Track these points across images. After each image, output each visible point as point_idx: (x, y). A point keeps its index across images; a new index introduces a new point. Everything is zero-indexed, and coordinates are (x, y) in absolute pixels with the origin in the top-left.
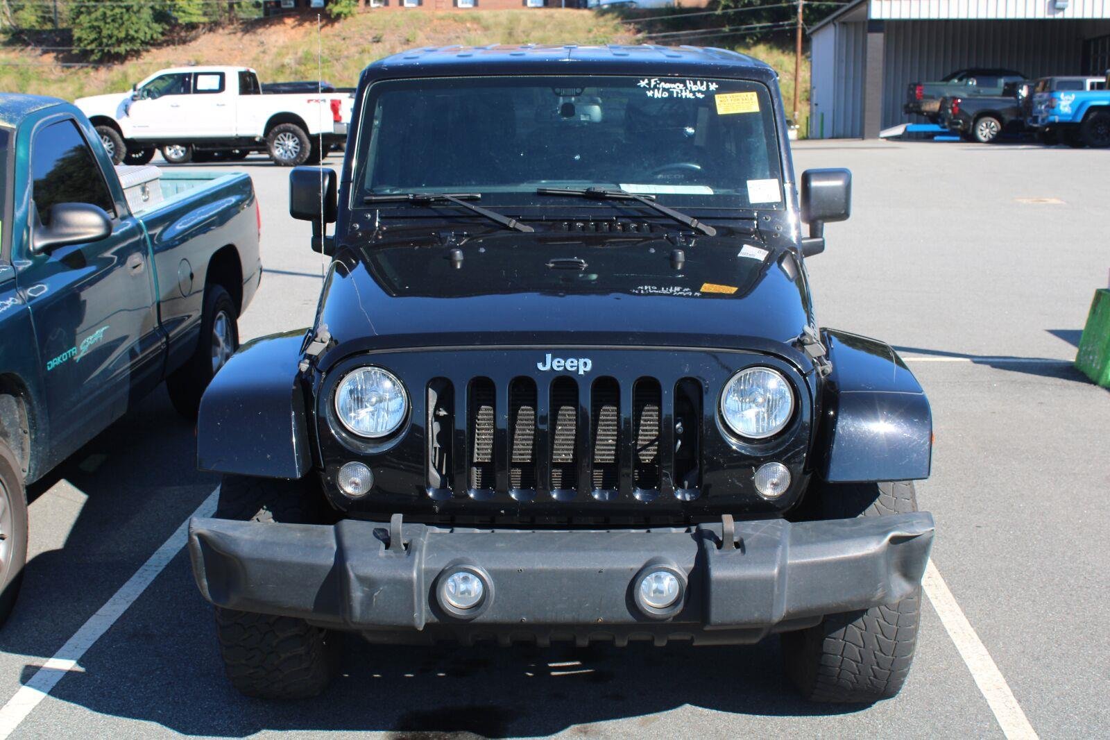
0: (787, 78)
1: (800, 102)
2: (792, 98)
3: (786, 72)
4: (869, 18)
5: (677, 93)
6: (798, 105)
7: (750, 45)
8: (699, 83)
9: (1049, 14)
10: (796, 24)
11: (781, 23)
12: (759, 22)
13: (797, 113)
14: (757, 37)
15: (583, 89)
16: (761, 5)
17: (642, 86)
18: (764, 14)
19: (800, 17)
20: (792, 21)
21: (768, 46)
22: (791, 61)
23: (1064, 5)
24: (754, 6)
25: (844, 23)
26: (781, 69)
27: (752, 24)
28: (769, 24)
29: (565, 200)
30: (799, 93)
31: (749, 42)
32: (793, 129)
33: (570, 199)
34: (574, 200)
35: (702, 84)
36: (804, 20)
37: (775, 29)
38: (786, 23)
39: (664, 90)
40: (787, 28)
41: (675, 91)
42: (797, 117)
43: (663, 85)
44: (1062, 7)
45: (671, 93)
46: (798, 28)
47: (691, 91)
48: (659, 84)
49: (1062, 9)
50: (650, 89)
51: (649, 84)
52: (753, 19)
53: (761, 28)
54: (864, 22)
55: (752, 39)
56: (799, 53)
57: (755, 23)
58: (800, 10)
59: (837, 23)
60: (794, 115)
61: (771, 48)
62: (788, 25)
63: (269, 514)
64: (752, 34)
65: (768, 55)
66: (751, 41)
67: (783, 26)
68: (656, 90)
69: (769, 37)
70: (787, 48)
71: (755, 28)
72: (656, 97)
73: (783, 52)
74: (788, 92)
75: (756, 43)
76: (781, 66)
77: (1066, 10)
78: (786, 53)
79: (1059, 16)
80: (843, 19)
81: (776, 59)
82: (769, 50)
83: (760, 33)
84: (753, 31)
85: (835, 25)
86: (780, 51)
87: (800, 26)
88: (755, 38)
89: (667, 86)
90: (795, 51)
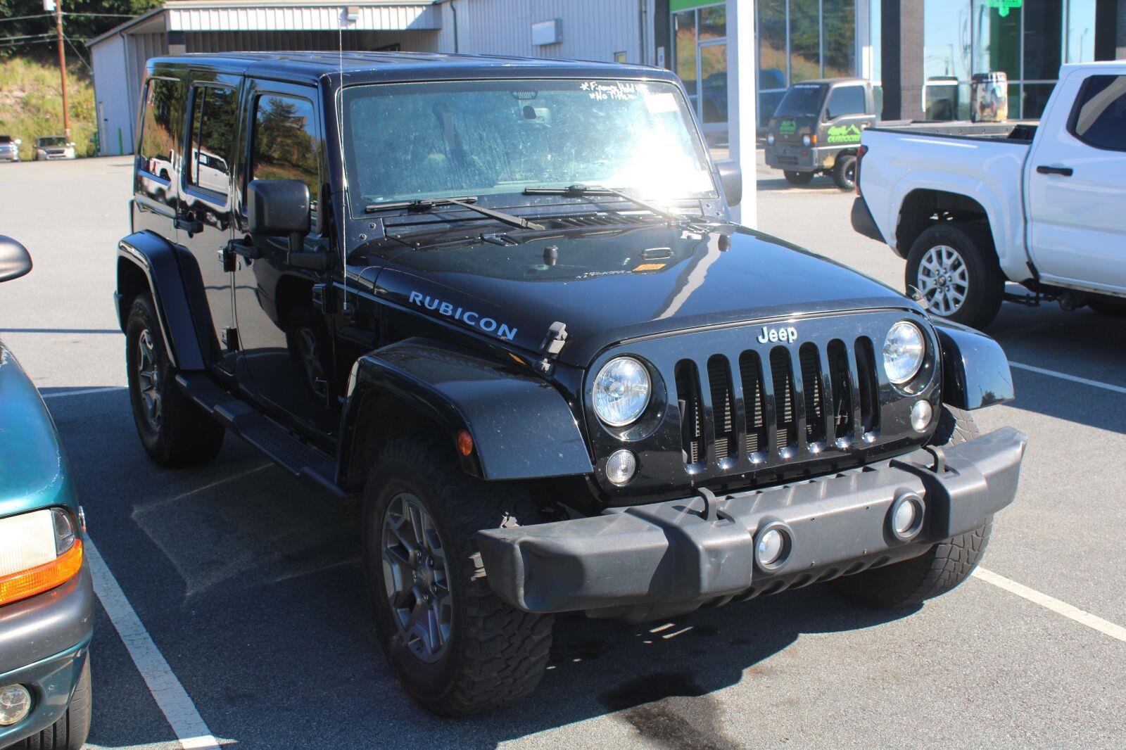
0: (51, 93)
1: (70, 120)
2: (61, 114)
3: (49, 87)
4: (168, 29)
5: (614, 95)
6: (69, 123)
7: (5, 59)
8: (627, 85)
9: (342, 25)
10: (56, 37)
11: (41, 35)
12: (13, 35)
13: (68, 130)
14: (12, 50)
15: (536, 92)
16: (12, 16)
17: (584, 89)
18: (18, 26)
19: (61, 29)
20: (51, 33)
21: (25, 60)
22: (53, 76)
23: (355, 17)
24: (6, 17)
25: (132, 35)
26: (43, 84)
27: (5, 36)
28: (28, 37)
29: (550, 198)
30: (68, 109)
31: (4, 56)
32: (68, 147)
33: (553, 197)
34: (557, 198)
35: (630, 87)
36: (64, 32)
37: (34, 42)
38: (45, 35)
39: (603, 92)
40: (48, 40)
41: (611, 93)
42: (69, 134)
43: (600, 88)
44: (353, 18)
45: (609, 96)
46: (60, 40)
47: (624, 93)
48: (597, 87)
49: (354, 21)
50: (591, 91)
51: (589, 87)
52: (5, 31)
53: (17, 41)
54: (162, 34)
55: (8, 53)
56: (64, 68)
57: (8, 35)
58: (60, 22)
59: (125, 36)
60: (66, 132)
61: (29, 62)
62: (49, 37)
63: (513, 519)
64: (6, 47)
65: (26, 69)
66: (6, 55)
67: (43, 38)
68: (596, 92)
69: (25, 51)
70: (47, 62)
71: (9, 41)
72: (598, 99)
73: (43, 66)
74: (54, 109)
75: (12, 57)
76: (43, 81)
77: (357, 22)
78: (47, 67)
79: (352, 27)
80: (132, 31)
81: (35, 74)
82: (27, 64)
83: (15, 46)
84: (8, 45)
85: (123, 37)
86: (40, 65)
87: (62, 38)
88: (10, 52)
89: (604, 88)
90: (57, 64)
